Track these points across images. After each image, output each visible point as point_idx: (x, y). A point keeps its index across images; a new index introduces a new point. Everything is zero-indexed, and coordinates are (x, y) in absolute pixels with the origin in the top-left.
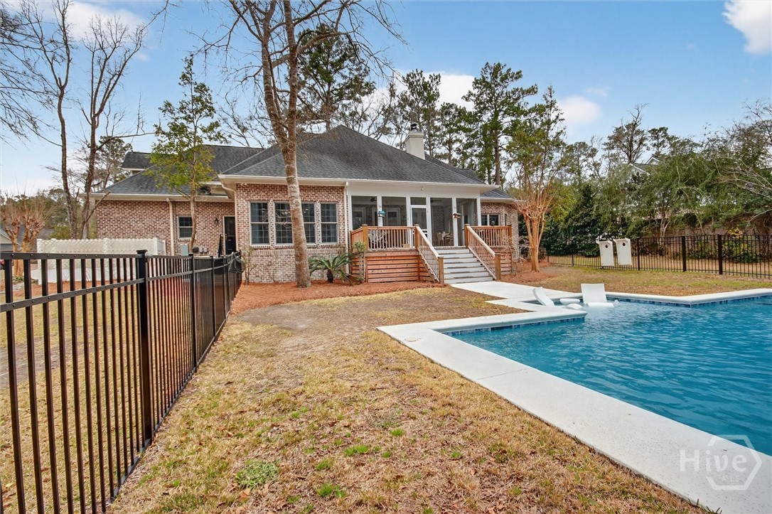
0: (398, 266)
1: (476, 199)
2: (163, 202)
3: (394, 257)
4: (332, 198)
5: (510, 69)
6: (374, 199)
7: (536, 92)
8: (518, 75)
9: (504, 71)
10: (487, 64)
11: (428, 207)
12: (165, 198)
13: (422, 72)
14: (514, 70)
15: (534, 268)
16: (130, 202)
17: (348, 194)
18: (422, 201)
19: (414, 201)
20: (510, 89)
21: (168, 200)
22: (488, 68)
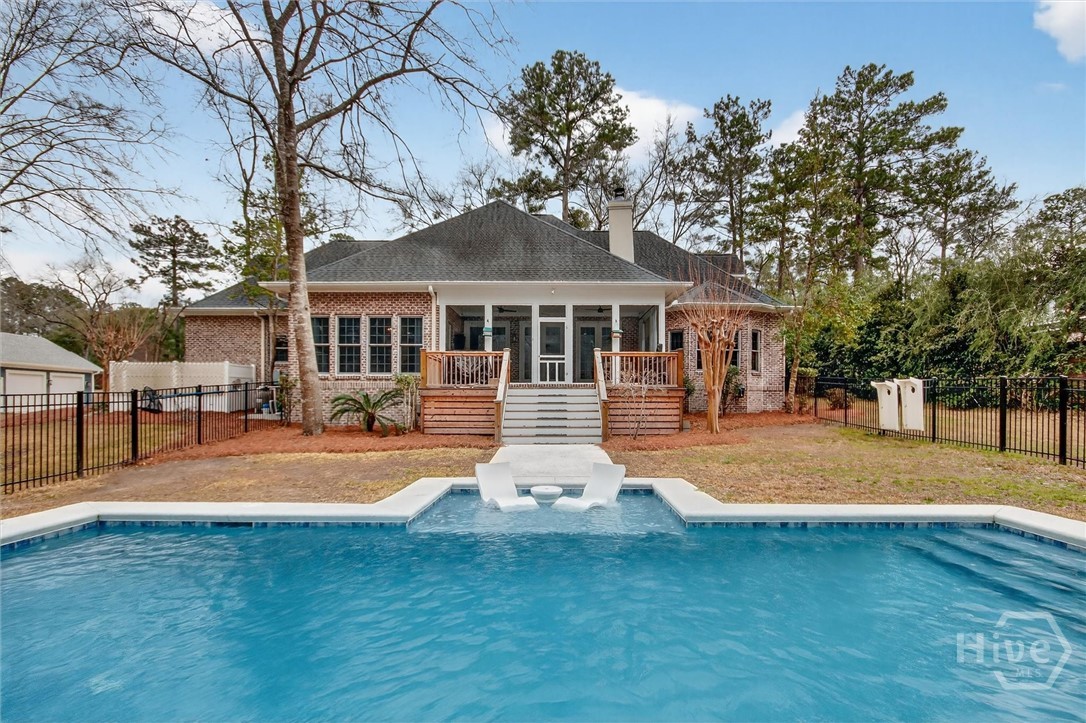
0: (473, 412)
1: (658, 307)
2: (250, 317)
3: (467, 397)
4: (412, 310)
5: (891, 72)
6: (482, 308)
7: (942, 107)
8: (906, 81)
9: (879, 78)
10: (848, 68)
11: (568, 321)
12: (252, 311)
13: (737, 98)
14: (897, 73)
15: (710, 428)
16: (221, 317)
17: (441, 303)
18: (560, 311)
19: (545, 311)
20: (893, 107)
21: (256, 314)
22: (848, 76)
